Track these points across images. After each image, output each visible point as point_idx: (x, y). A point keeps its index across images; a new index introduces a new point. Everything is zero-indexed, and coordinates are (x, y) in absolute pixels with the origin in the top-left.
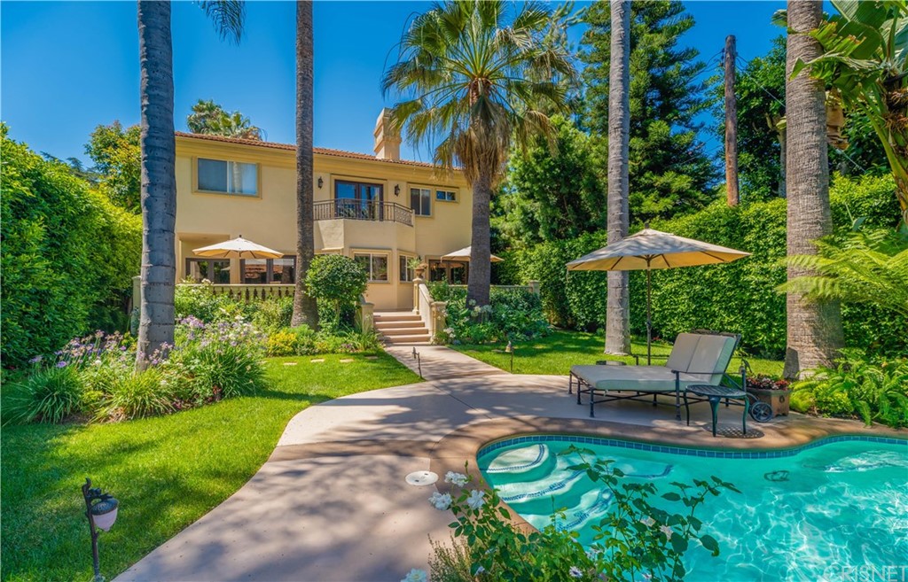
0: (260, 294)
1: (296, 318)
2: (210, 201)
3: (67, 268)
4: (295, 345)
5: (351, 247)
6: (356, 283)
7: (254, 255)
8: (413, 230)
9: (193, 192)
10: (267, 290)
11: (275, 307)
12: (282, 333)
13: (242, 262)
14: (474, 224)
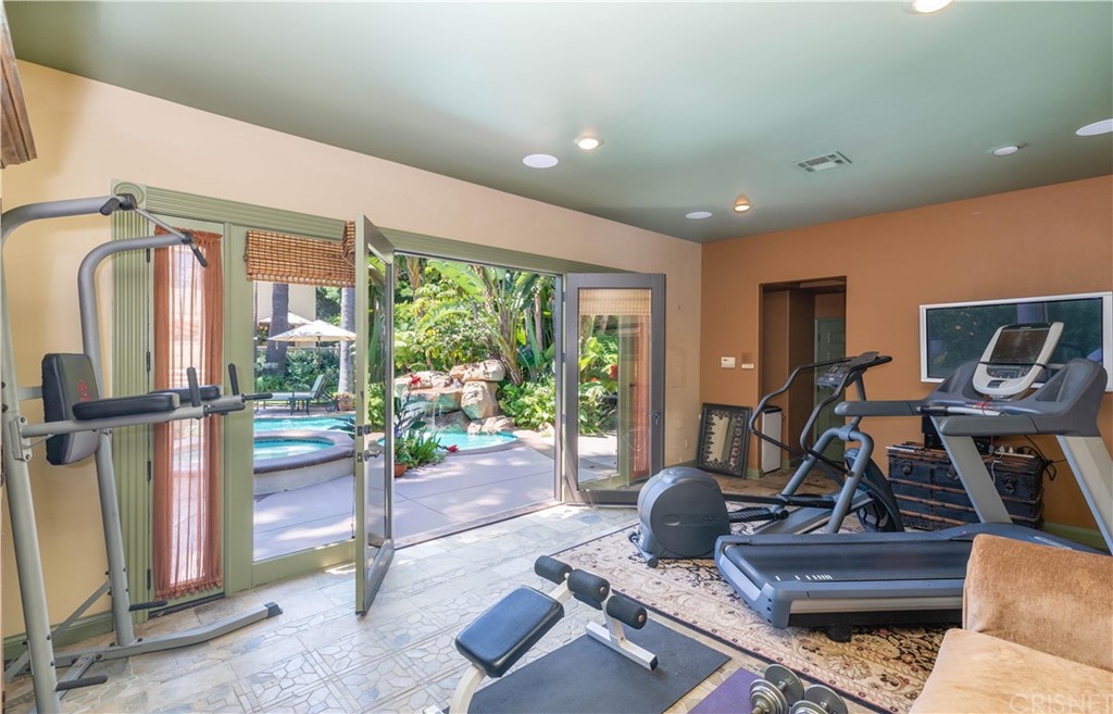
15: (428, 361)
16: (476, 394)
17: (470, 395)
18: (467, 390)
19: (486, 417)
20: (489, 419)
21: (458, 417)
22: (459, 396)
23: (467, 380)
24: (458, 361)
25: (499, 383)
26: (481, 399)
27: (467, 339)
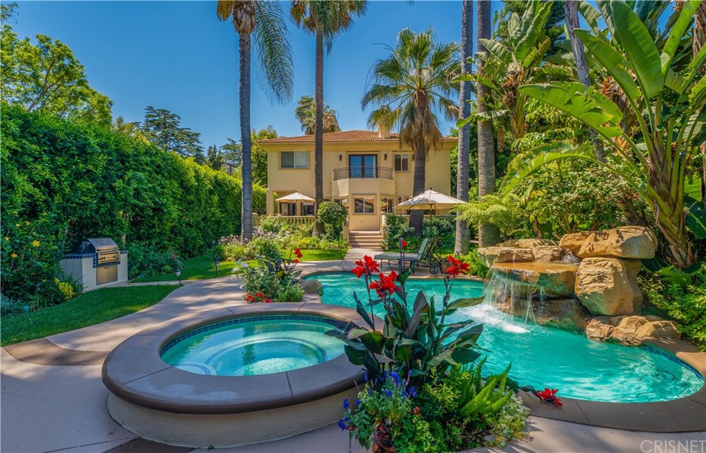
0: (302, 221)
1: (314, 233)
2: (288, 173)
3: (226, 211)
4: (307, 245)
5: (353, 195)
6: (340, 216)
7: (306, 201)
8: (394, 181)
9: (280, 169)
10: (305, 219)
11: (304, 227)
12: (305, 239)
13: (302, 204)
14: (415, 179)
15: (535, 227)
16: (601, 278)
17: (589, 279)
18: (586, 271)
19: (620, 314)
20: (625, 320)
21: (569, 307)
22: (571, 277)
23: (585, 255)
24: (573, 227)
25: (644, 261)
26: (610, 286)
27: (586, 197)
